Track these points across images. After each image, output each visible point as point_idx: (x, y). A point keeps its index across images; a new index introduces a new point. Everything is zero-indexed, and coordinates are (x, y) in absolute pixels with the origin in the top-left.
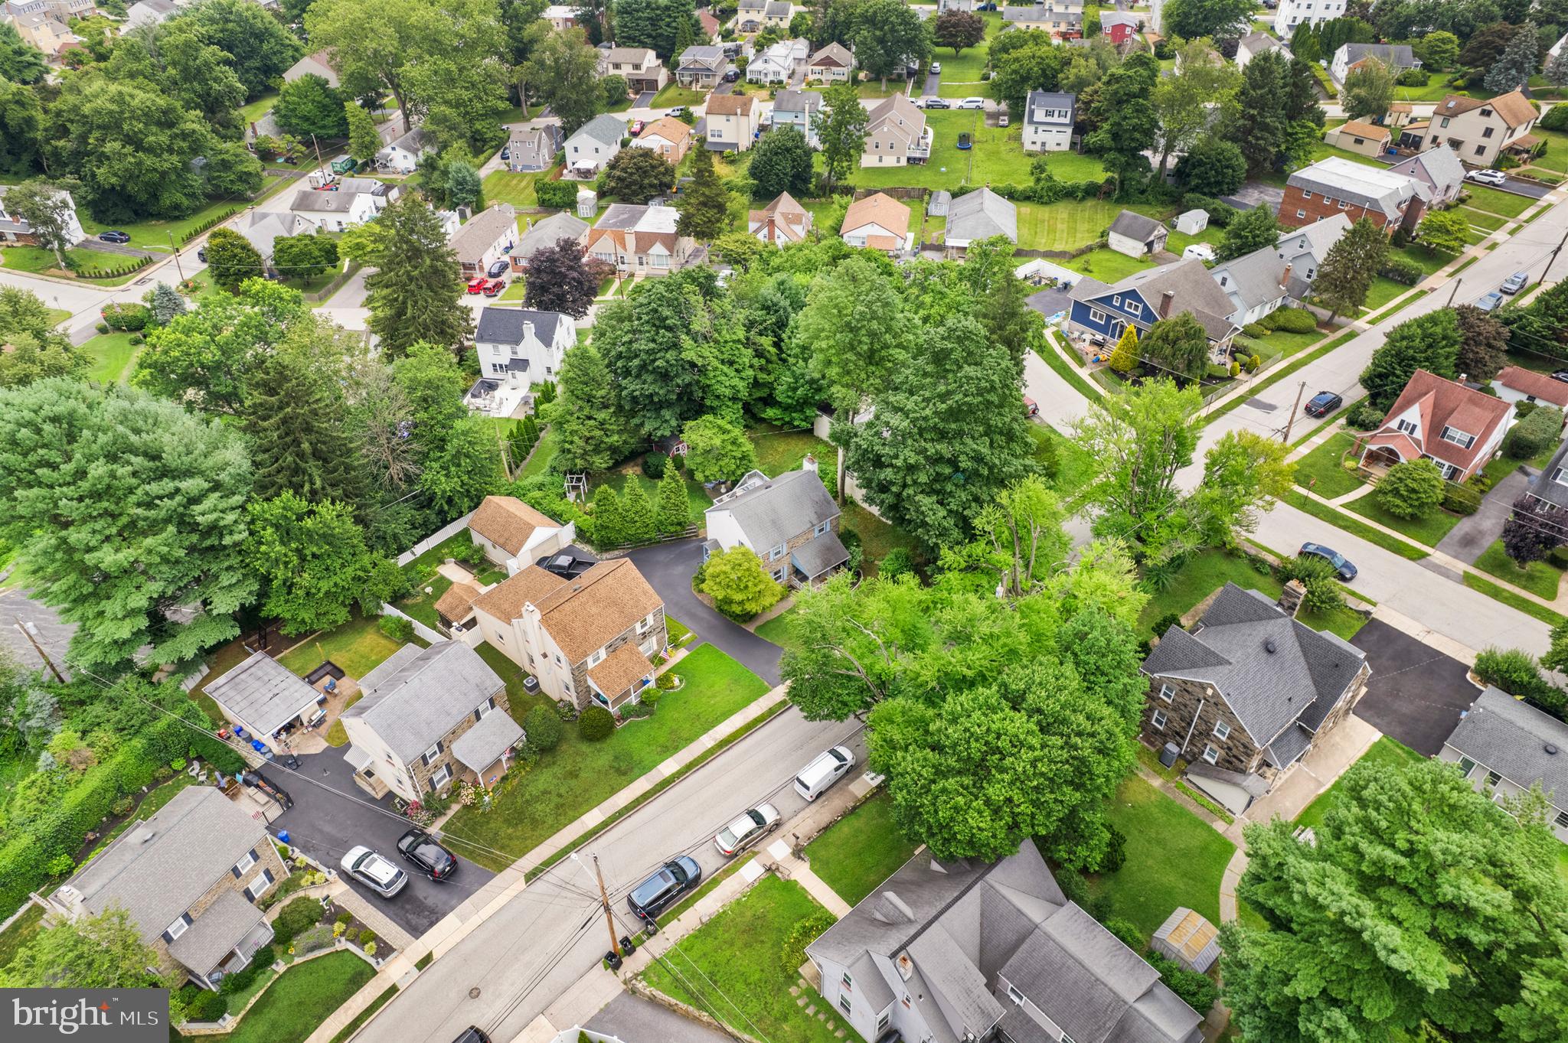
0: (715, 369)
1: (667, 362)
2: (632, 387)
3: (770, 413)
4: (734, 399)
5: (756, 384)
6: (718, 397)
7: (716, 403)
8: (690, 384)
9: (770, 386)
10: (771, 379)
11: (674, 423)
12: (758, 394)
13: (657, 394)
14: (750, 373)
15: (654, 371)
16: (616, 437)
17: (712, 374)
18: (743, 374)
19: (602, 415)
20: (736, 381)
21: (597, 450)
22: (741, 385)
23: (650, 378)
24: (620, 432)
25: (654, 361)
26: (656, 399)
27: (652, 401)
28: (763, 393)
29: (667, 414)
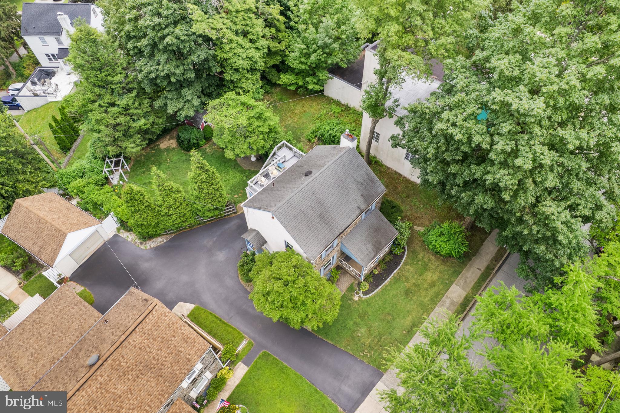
0: (231, 41)
1: (178, 38)
2: (147, 69)
3: (285, 79)
4: (252, 70)
5: (270, 53)
6: (237, 70)
7: (235, 77)
8: (207, 60)
9: (282, 53)
10: (282, 46)
11: (196, 102)
12: (271, 62)
13: (173, 74)
14: (263, 42)
15: (165, 50)
16: (142, 121)
17: (227, 47)
18: (258, 45)
19: (124, 101)
20: (252, 52)
21: (127, 134)
22: (257, 55)
23: (162, 57)
24: (146, 115)
25: (163, 38)
26: (173, 80)
27: (170, 82)
28: (276, 60)
29: (187, 93)
